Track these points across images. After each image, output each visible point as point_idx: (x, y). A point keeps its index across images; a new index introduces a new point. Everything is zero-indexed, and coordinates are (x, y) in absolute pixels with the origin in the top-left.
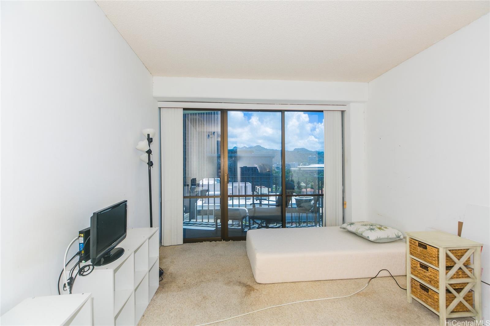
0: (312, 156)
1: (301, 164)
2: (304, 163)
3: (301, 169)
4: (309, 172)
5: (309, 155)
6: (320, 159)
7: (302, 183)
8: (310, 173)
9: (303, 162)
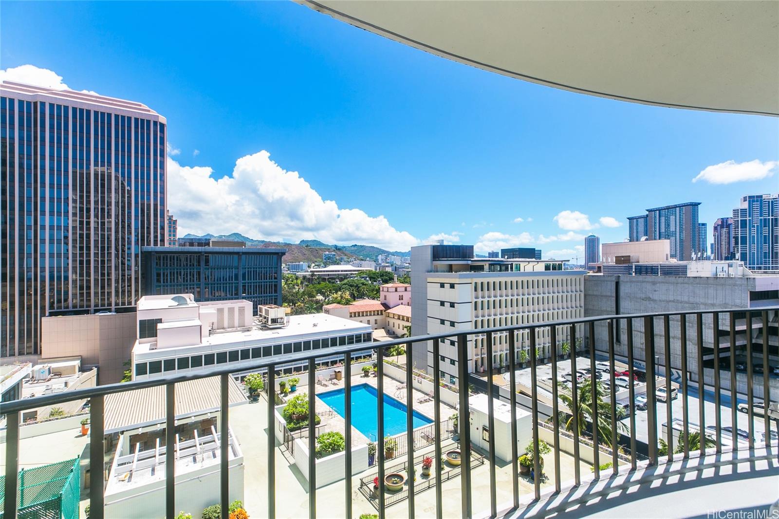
0: (330, 253)
1: (313, 265)
2: (317, 264)
3: (315, 273)
4: (327, 277)
5: (325, 252)
6: (341, 257)
7: (319, 295)
8: (328, 279)
9: (316, 262)
